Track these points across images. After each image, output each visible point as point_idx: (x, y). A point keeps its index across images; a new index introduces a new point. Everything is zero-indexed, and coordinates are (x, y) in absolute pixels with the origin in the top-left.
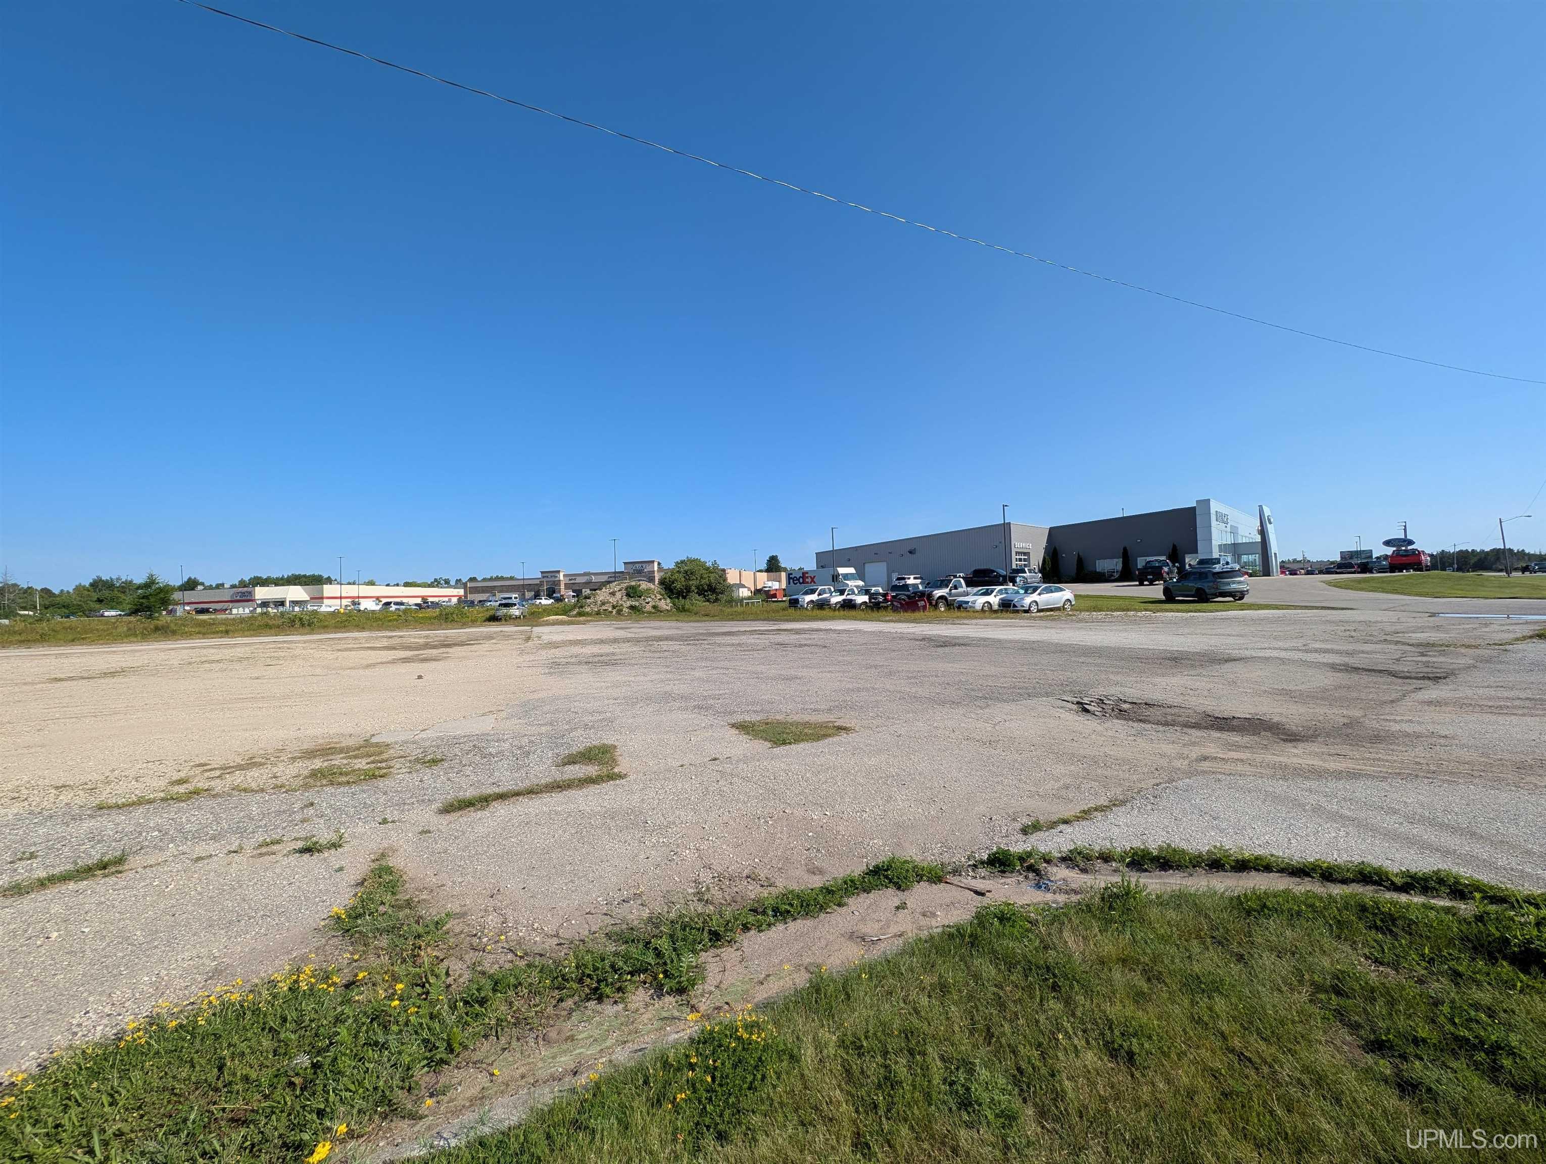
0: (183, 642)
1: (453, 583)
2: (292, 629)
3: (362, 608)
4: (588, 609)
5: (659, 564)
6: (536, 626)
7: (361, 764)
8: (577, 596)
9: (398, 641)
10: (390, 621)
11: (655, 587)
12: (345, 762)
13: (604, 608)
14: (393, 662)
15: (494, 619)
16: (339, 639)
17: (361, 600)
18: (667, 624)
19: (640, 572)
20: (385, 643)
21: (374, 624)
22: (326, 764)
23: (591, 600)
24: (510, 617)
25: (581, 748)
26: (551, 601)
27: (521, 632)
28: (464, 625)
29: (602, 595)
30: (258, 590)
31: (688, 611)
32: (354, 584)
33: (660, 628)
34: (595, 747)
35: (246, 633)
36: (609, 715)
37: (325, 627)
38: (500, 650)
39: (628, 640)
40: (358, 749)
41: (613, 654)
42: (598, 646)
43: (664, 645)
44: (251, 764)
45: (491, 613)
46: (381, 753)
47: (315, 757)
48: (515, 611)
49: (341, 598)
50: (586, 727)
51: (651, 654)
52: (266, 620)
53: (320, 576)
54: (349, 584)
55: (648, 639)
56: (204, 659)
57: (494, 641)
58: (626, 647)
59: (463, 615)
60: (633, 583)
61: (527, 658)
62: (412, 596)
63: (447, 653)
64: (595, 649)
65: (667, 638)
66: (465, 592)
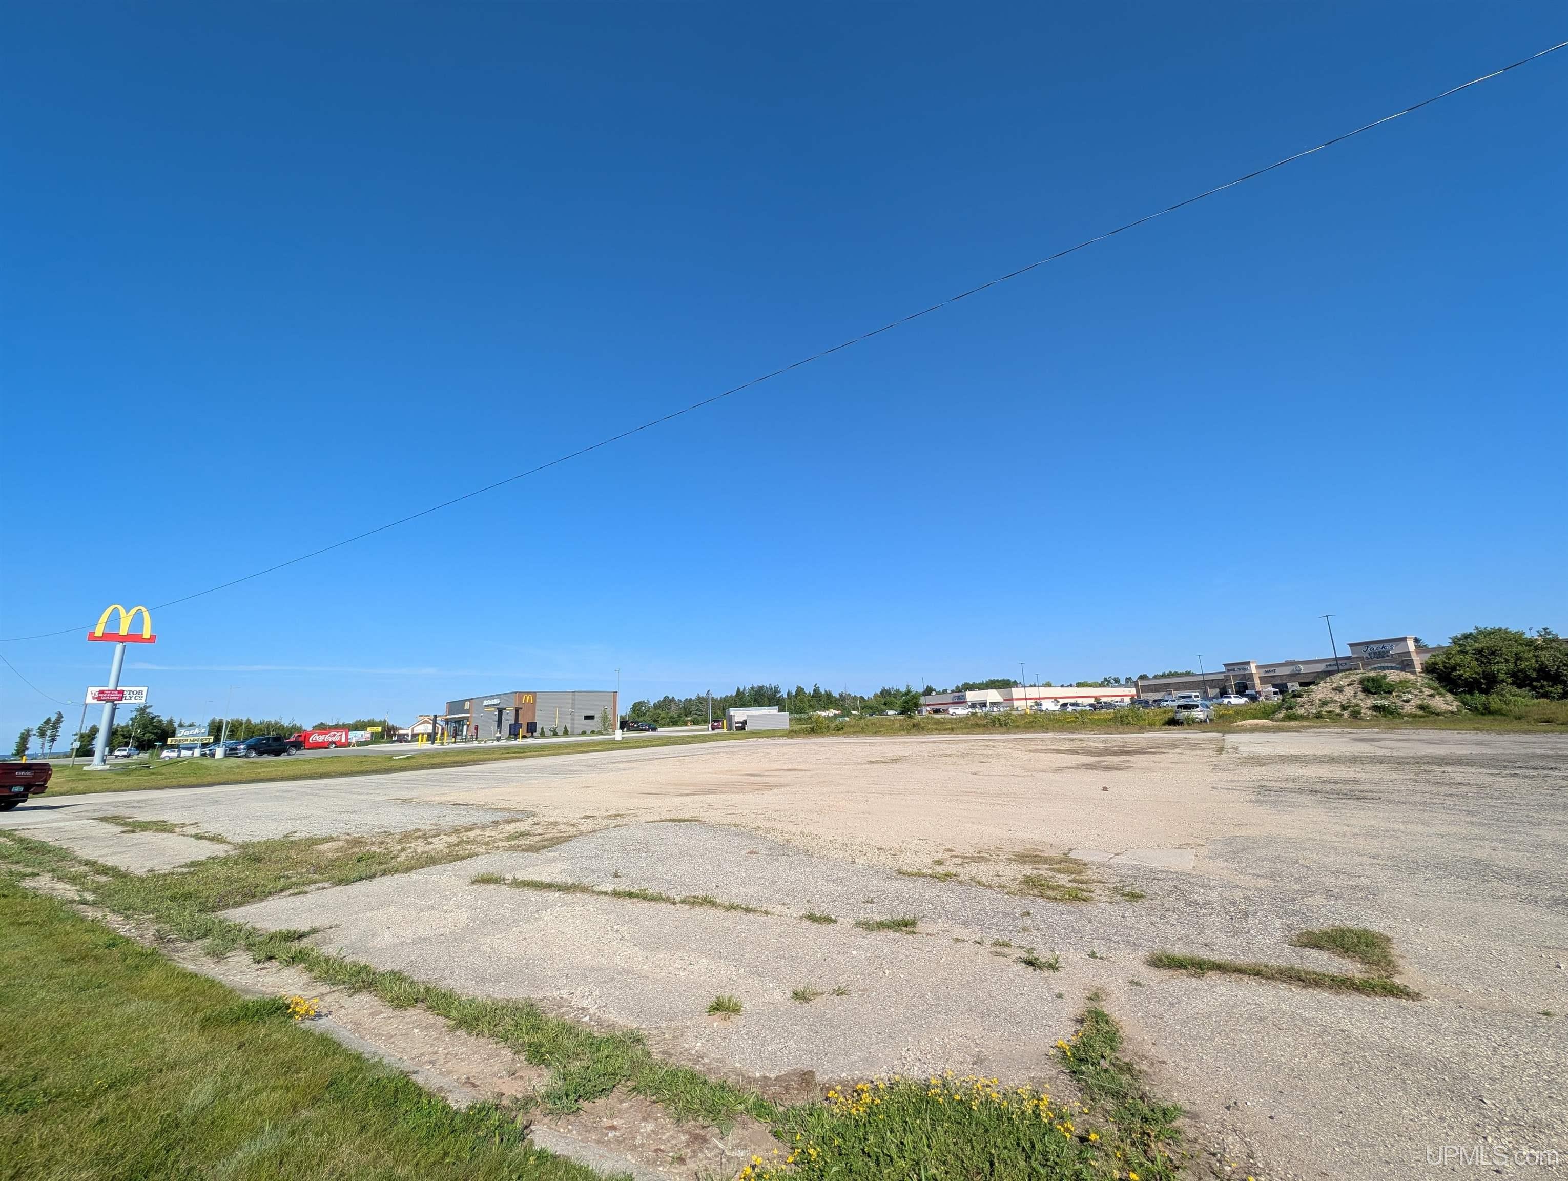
0: (928, 736)
1: (1123, 682)
2: (994, 728)
3: (1044, 708)
4: (1301, 711)
5: (1416, 640)
6: (1229, 732)
7: (1064, 880)
8: (1281, 692)
9: (1079, 744)
10: (1069, 722)
11: (1418, 676)
12: (1051, 874)
13: (1326, 709)
14: (1078, 767)
15: (1173, 722)
16: (1030, 739)
17: (1042, 701)
18: (1456, 735)
19: (1381, 655)
20: (1067, 746)
21: (1056, 725)
22: (1035, 872)
23: (1305, 698)
24: (1193, 720)
25: (1326, 927)
26: (1243, 700)
27: (1211, 740)
28: (1142, 729)
29: (1321, 691)
30: (968, 693)
31: (1498, 712)
32: (1035, 686)
33: (1442, 742)
34: (1350, 931)
35: (964, 731)
36: (1367, 881)
37: (1018, 727)
38: (1187, 763)
39: (1381, 761)
40: (1060, 862)
41: (1356, 781)
42: (1327, 766)
43: (1457, 773)
44: (979, 859)
45: (1170, 715)
46: (1080, 873)
47: (1025, 862)
48: (1198, 714)
49: (1026, 699)
50: (1328, 893)
51: (1429, 788)
52: (976, 720)
53: (1009, 680)
54: (1031, 686)
55: (1419, 761)
56: (941, 752)
57: (1177, 750)
58: (1377, 773)
59: (1138, 717)
60: (1373, 674)
61: (1225, 776)
62: (1086, 696)
63: (1128, 761)
64: (1324, 771)
65: (1459, 761)
66: (1137, 691)
